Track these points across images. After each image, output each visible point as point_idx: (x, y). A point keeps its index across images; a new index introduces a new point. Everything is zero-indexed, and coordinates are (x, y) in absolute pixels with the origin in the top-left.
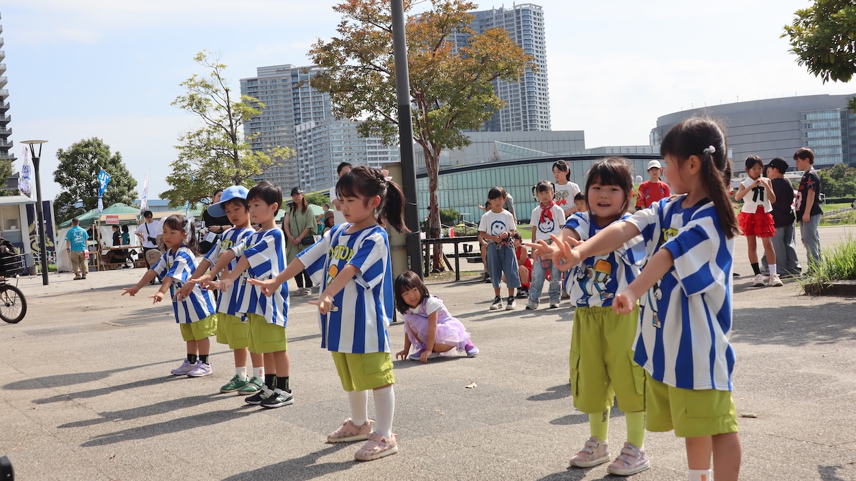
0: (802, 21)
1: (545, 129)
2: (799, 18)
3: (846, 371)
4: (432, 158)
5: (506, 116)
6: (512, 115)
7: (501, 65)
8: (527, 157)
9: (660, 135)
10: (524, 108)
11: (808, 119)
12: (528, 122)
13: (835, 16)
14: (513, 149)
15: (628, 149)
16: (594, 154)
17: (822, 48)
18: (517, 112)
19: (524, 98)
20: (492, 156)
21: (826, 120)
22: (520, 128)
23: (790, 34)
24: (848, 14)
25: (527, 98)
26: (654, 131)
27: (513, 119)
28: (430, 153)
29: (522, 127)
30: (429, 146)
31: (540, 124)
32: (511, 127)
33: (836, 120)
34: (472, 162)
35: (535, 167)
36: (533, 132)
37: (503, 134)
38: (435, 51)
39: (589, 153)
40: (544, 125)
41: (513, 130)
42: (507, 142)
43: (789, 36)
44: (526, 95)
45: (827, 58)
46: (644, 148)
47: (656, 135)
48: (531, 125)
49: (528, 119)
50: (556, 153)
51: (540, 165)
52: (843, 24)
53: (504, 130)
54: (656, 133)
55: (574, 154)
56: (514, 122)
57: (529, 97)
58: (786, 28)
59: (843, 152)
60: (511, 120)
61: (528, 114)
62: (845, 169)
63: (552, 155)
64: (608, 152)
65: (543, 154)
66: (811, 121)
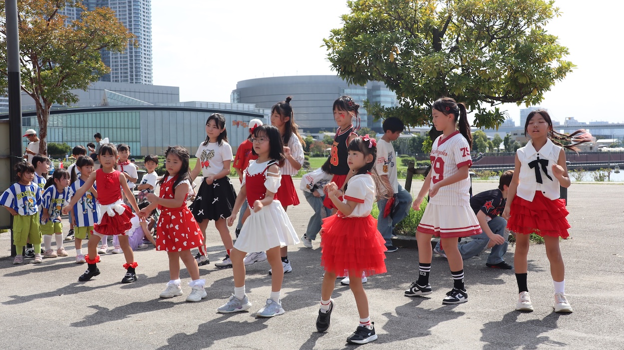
0: (335, 37)
1: (147, 83)
2: (333, 34)
3: (345, 314)
4: (43, 110)
5: (116, 69)
6: (121, 69)
7: (107, 39)
8: (131, 104)
9: (238, 95)
10: (131, 64)
11: (345, 93)
12: (134, 76)
13: (356, 38)
14: (120, 98)
15: (213, 105)
16: (187, 106)
17: (347, 61)
18: (125, 67)
19: (131, 56)
20: (102, 102)
21: (357, 95)
22: (127, 81)
23: (327, 45)
24: (365, 38)
25: (134, 57)
26: (234, 92)
27: (121, 73)
28: (41, 106)
29: (129, 80)
30: (41, 101)
31: (144, 79)
32: (120, 79)
33: (363, 95)
34: (84, 106)
35: (138, 114)
36: (138, 84)
37: (112, 84)
38: (49, 20)
39: (182, 106)
40: (147, 79)
41: (121, 82)
42: (115, 91)
43: (326, 46)
44: (134, 54)
45: (350, 68)
46: (225, 104)
47: (236, 95)
48: (136, 79)
49: (134, 73)
50: (156, 103)
51: (142, 112)
52: (361, 46)
53: (113, 81)
54: (235, 93)
55: (171, 105)
56: (123, 75)
57: (136, 56)
58: (324, 40)
59: (368, 119)
60: (120, 73)
61: (134, 69)
62: (368, 132)
63: (152, 105)
64: (198, 106)
65: (146, 104)
66: (347, 94)
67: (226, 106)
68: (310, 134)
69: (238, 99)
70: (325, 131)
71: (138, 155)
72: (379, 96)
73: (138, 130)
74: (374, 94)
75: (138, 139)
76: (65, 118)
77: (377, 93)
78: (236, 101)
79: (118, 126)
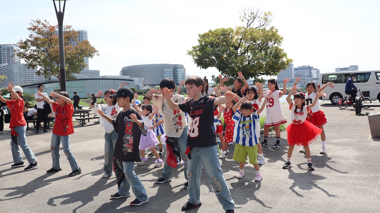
1: (87, 69)
8: (82, 78)
15: (113, 77)
16: (103, 78)
21: (169, 71)
26: (121, 71)
33: (171, 71)
35: (84, 81)
39: (101, 78)
51: (86, 81)
55: (97, 77)
63: (90, 78)
64: (107, 78)
65: (87, 77)
66: (165, 71)
67: (118, 77)
68: (152, 87)
69: (122, 74)
70: (157, 85)
71: (85, 97)
72: (177, 71)
73: (85, 88)
74: (175, 70)
75: (85, 91)
76: (56, 84)
77: (177, 70)
78: (122, 75)
79: (77, 87)
